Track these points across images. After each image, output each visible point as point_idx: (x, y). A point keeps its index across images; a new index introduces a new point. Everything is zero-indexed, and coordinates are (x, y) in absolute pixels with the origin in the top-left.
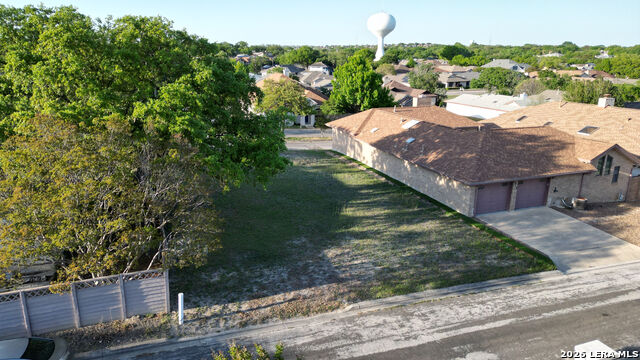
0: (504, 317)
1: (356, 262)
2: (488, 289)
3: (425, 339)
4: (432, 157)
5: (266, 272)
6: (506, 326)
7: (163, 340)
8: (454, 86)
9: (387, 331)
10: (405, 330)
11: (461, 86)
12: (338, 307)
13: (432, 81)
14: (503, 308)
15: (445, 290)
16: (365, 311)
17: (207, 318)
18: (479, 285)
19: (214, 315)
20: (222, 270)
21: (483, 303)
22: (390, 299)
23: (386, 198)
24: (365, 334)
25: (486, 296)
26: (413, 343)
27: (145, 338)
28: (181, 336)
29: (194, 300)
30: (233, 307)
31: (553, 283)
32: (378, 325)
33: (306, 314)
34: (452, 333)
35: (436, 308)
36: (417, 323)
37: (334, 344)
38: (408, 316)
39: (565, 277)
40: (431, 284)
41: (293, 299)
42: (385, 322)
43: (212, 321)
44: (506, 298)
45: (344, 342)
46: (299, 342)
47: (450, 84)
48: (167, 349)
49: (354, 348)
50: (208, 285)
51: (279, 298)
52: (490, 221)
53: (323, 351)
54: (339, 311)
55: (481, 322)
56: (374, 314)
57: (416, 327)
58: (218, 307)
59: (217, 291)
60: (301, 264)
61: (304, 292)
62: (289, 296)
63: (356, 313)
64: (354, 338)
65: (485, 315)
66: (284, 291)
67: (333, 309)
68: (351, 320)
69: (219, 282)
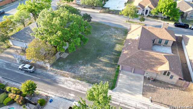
1: (82, 71)
3: (71, 89)
4: (126, 52)
5: (68, 66)
9: (68, 85)
17: (52, 70)
19: (54, 70)
20: (63, 63)
22: (76, 80)
24: (65, 83)
26: (69, 88)
27: (44, 70)
28: (48, 71)
29: (54, 67)
30: (57, 70)
32: (69, 83)
33: (63, 76)
34: (75, 90)
35: (80, 85)
36: (74, 85)
37: (60, 82)
39: (111, 92)
40: (85, 81)
45: (61, 83)
46: (58, 80)
49: (61, 85)
50: (58, 65)
51: (63, 72)
53: (58, 83)
54: (68, 78)
56: (71, 81)
57: (72, 86)
58: (55, 69)
59: (58, 66)
60: (74, 67)
61: (67, 73)
62: (65, 72)
63: (69, 79)
64: (63, 83)
65: (85, 90)
66: (65, 71)
67: (67, 77)
68: (67, 80)
69: (60, 65)
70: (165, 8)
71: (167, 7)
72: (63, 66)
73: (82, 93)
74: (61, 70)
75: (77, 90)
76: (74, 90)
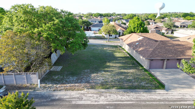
0: (132, 101)
1: (98, 78)
2: (134, 92)
4: (141, 49)
5: (71, 78)
6: (130, 104)
7: (32, 91)
8: (182, 27)
9: (91, 99)
10: (97, 99)
11: (185, 27)
12: (83, 90)
13: (171, 25)
14: (134, 99)
15: (119, 90)
16: (89, 92)
17: (46, 87)
18: (132, 90)
19: (49, 87)
20: (59, 76)
21: (128, 96)
22: (99, 90)
23: (124, 61)
24: (84, 98)
25: (132, 94)
26: (96, 103)
27: (28, 90)
28: (37, 91)
29: (46, 82)
30: (55, 85)
31: (159, 94)
32: (90, 97)
33: (73, 90)
34: (111, 103)
35: (112, 95)
36: (103, 98)
37: (72, 100)
38: (101, 95)
39: (167, 92)
40: (116, 88)
41: (72, 86)
42: (93, 96)
43: (47, 88)
44: (138, 95)
45: (77, 99)
46: (65, 97)
47: (181, 26)
48: (31, 93)
49: (78, 102)
50: (53, 79)
51: (68, 85)
52: (154, 71)
53: (69, 101)
54: (83, 91)
55: (123, 101)
56: (92, 93)
57: (101, 99)
58: (51, 85)
59: (54, 81)
60: (82, 77)
61: (77, 85)
62: (72, 85)
63: (86, 92)
64: (80, 99)
65: (126, 99)
66: (71, 83)
67: (81, 90)
68: (84, 94)
69: (56, 79)
70: (137, 27)
71: (139, 26)
72: (62, 79)
73: (126, 104)
74: (63, 84)
75: (114, 101)
76: (108, 103)
